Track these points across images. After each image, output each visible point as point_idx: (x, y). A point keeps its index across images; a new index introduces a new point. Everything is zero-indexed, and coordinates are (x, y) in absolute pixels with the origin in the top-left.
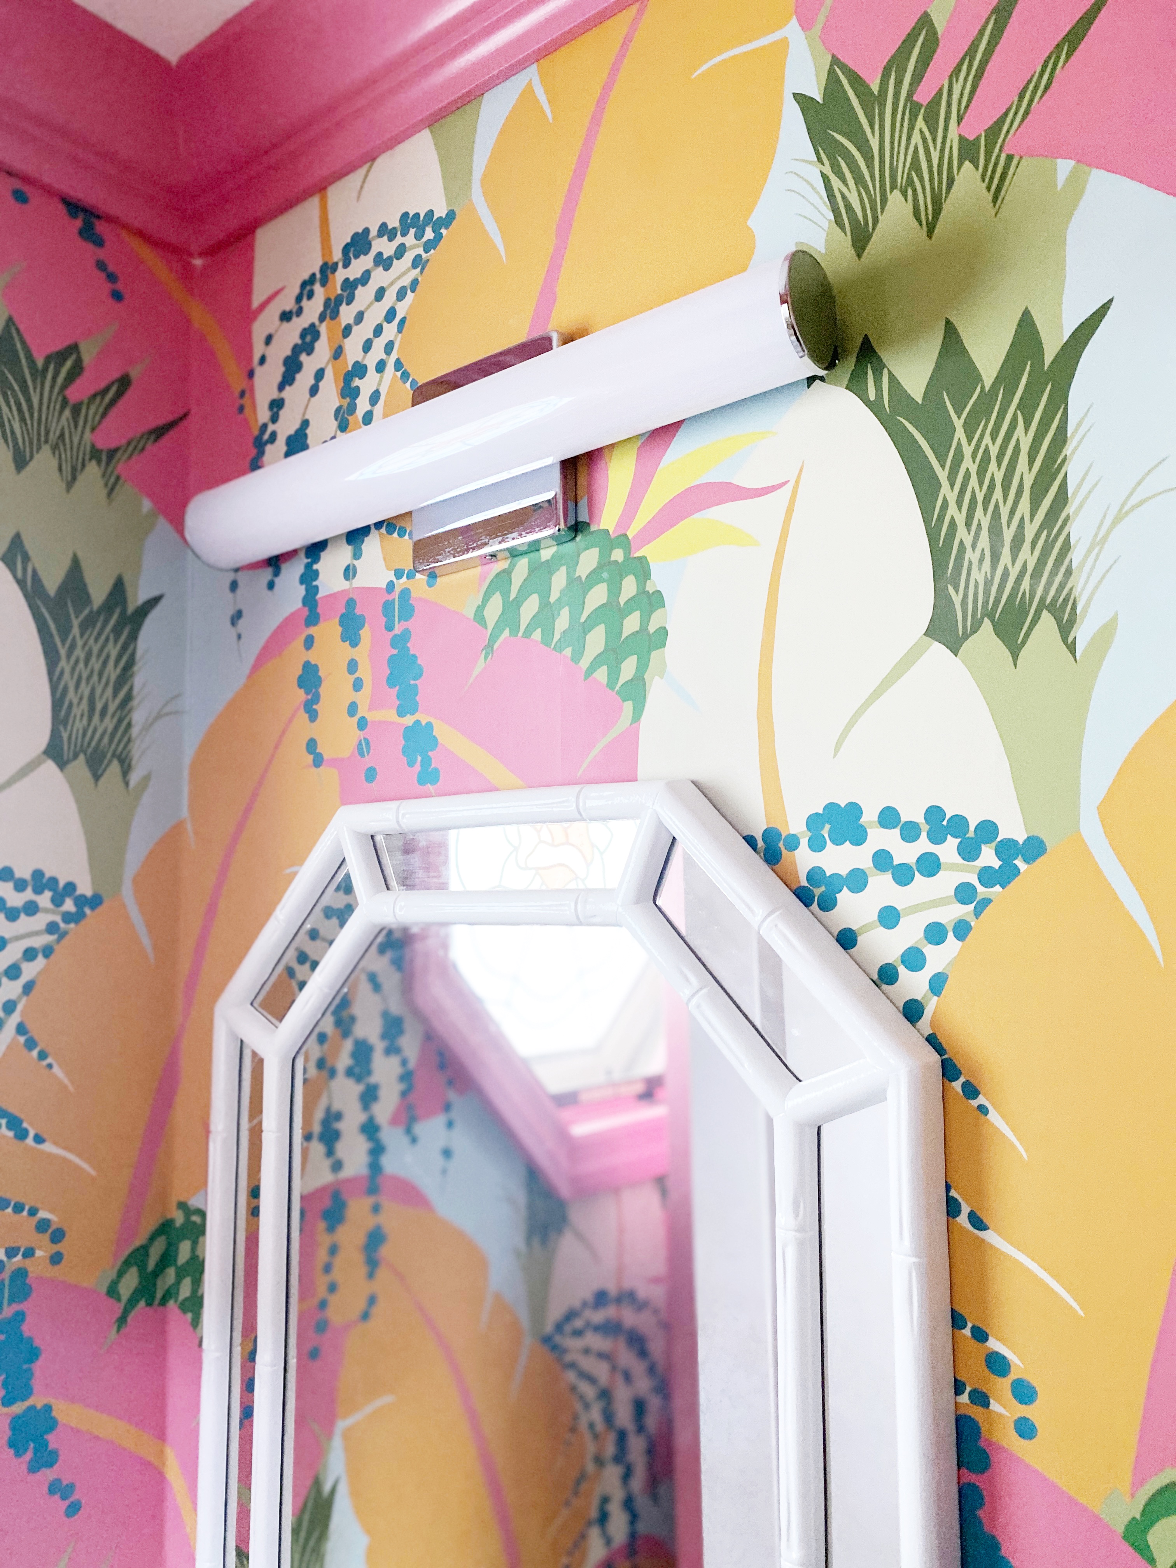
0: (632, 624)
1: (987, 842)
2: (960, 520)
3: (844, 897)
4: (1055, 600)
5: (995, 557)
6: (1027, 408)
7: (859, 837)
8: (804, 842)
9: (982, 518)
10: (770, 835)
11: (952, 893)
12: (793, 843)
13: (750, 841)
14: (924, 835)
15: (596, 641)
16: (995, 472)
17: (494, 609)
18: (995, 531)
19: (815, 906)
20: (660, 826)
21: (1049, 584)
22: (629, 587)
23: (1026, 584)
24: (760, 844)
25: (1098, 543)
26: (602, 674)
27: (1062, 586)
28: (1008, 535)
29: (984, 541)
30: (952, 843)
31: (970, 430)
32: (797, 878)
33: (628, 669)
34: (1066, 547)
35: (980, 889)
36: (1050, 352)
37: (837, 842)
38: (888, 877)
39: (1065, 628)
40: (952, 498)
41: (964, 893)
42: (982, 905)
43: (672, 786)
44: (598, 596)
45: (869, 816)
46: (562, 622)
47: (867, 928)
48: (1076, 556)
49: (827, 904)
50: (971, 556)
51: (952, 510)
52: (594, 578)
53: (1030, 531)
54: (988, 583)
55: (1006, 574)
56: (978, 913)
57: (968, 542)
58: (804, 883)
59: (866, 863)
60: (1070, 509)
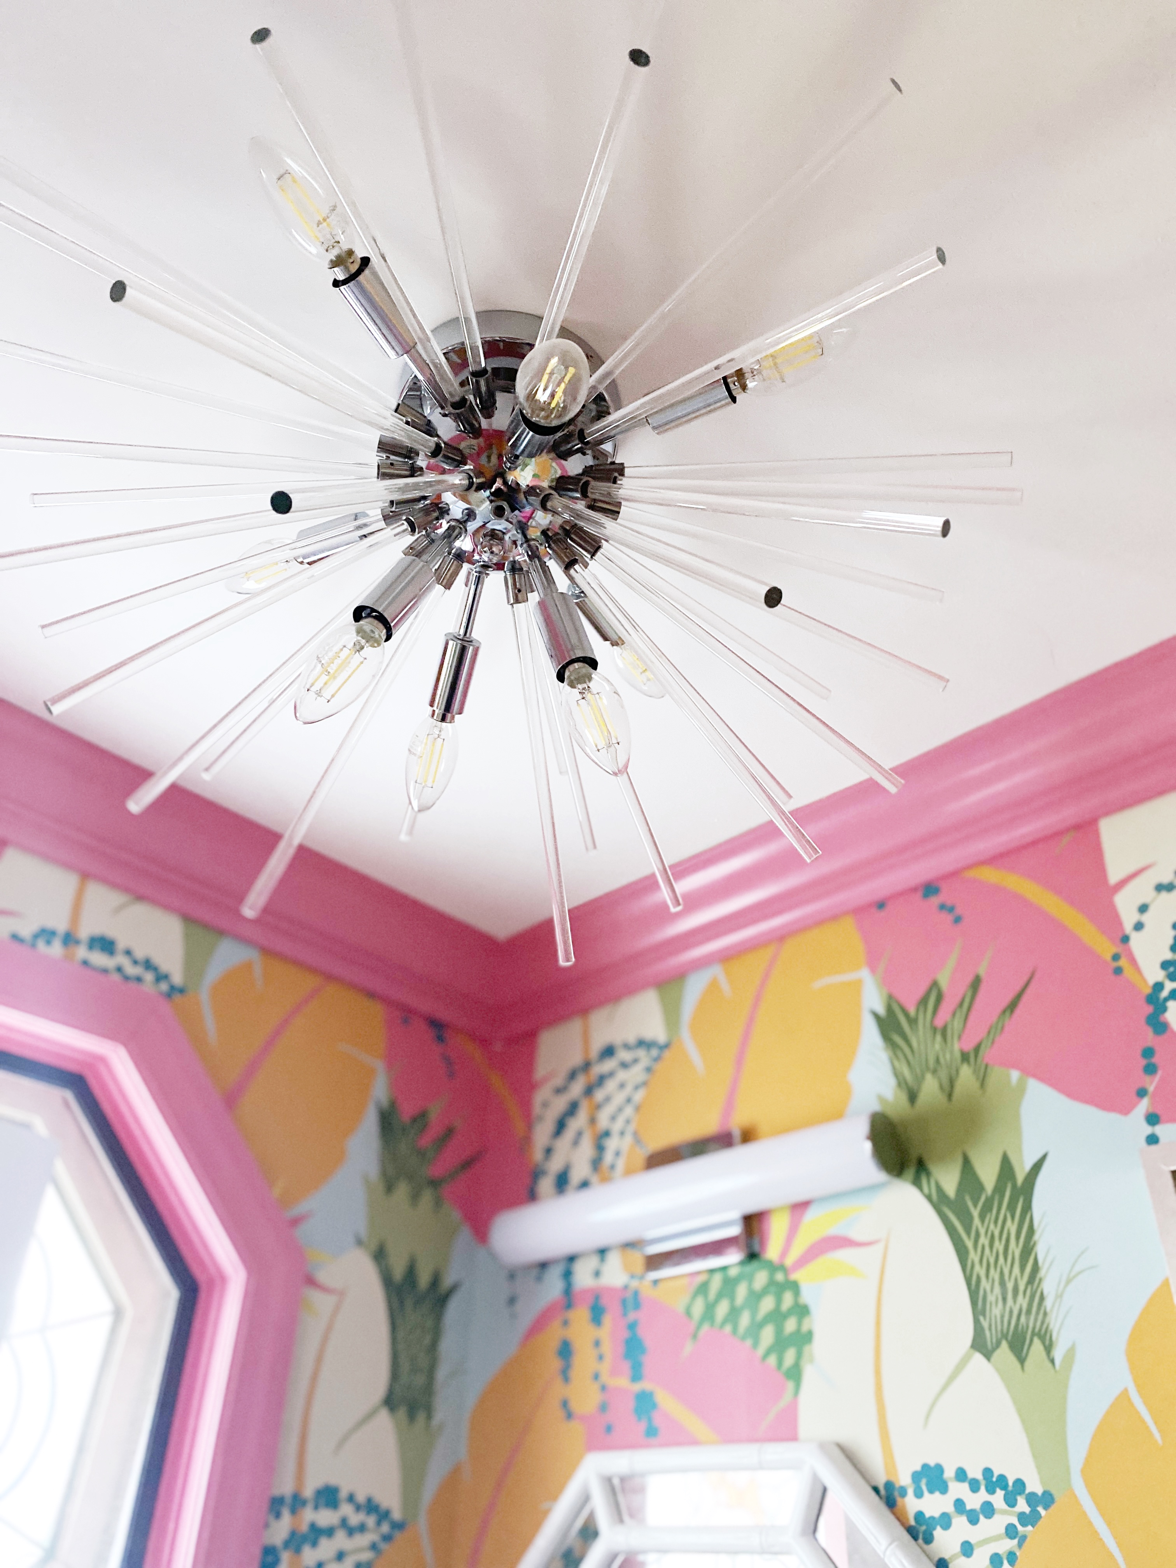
0: (790, 1325)
1: (1020, 1494)
2: (983, 1273)
3: (938, 1533)
4: (1040, 1330)
5: (1004, 1299)
6: (1012, 1208)
7: (943, 1488)
8: (910, 1492)
9: (995, 1275)
10: (889, 1485)
11: (1003, 1531)
12: (903, 1492)
13: (876, 1490)
14: (983, 1488)
15: (768, 1335)
16: (999, 1246)
17: (698, 1308)
18: (1003, 1284)
19: (920, 1541)
20: (816, 1478)
21: (1036, 1320)
22: (788, 1300)
23: (1023, 1319)
24: (883, 1492)
25: (1059, 1296)
26: (772, 1360)
27: (1043, 1323)
28: (1010, 1286)
29: (997, 1289)
30: (1000, 1494)
31: (982, 1217)
32: (908, 1519)
33: (790, 1356)
34: (1042, 1298)
35: (1020, 1528)
36: (1020, 1178)
37: (931, 1492)
38: (964, 1519)
39: (1049, 1348)
40: (977, 1260)
41: (1011, 1532)
42: (1023, 1539)
43: (823, 1447)
44: (767, 1304)
45: (949, 1473)
46: (745, 1320)
47: (954, 1557)
48: (1048, 1303)
49: (929, 1539)
50: (991, 1298)
51: (977, 1268)
52: (765, 1291)
53: (1022, 1287)
54: (1002, 1317)
55: (1011, 1312)
56: (1020, 1545)
57: (988, 1288)
58: (912, 1522)
59: (950, 1509)
60: (1042, 1273)
